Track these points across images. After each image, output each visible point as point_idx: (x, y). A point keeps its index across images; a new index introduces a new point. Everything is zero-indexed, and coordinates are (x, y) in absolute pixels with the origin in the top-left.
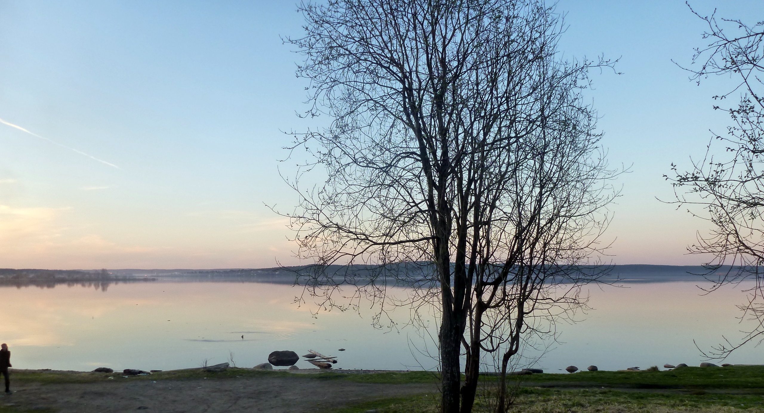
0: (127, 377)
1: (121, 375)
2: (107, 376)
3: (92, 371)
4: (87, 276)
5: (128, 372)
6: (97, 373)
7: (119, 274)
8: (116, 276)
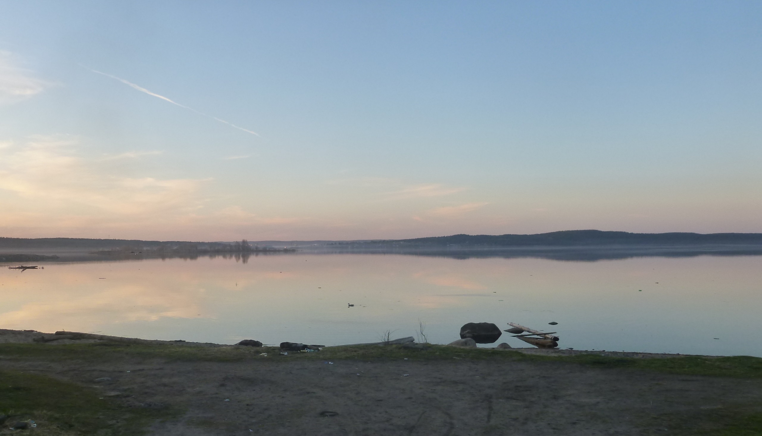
0: (286, 354)
1: (276, 351)
2: (258, 352)
3: (236, 345)
4: (229, 248)
5: (286, 346)
6: (244, 347)
7: (259, 246)
8: (257, 248)
